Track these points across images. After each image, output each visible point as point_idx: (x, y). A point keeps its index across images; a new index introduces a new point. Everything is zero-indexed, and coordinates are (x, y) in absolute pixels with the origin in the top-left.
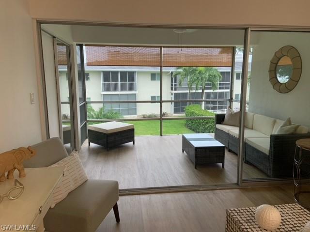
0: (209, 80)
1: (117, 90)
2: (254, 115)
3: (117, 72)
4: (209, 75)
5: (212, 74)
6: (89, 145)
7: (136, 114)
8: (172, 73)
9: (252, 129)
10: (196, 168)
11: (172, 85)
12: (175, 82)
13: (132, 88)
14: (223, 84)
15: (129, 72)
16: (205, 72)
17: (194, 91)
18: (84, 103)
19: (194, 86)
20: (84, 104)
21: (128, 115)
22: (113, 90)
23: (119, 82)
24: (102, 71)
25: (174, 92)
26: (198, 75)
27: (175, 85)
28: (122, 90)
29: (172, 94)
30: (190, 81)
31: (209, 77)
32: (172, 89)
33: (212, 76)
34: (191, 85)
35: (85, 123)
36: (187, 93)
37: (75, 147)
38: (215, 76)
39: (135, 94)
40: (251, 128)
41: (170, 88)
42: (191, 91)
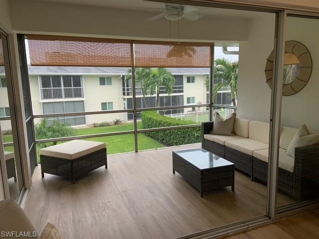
0: (164, 84)
1: (60, 97)
2: (249, 122)
3: (59, 77)
4: (164, 79)
5: (166, 78)
6: (43, 176)
7: (85, 124)
8: (123, 77)
9: (248, 138)
10: (202, 197)
11: (124, 90)
12: (128, 86)
13: (79, 94)
14: (176, 88)
15: (74, 77)
16: (160, 76)
17: (149, 96)
18: (30, 117)
19: (149, 91)
20: (31, 119)
21: (76, 125)
22: (55, 97)
23: (63, 88)
24: (39, 76)
25: (126, 97)
26: (153, 78)
27: (128, 90)
28: (66, 97)
29: (124, 99)
30: (144, 85)
31: (164, 81)
32: (124, 94)
33: (167, 80)
34: (146, 90)
35: (34, 145)
36: (140, 98)
37: (24, 184)
38: (170, 80)
39: (83, 101)
40: (246, 136)
41: (122, 93)
42: (146, 96)
